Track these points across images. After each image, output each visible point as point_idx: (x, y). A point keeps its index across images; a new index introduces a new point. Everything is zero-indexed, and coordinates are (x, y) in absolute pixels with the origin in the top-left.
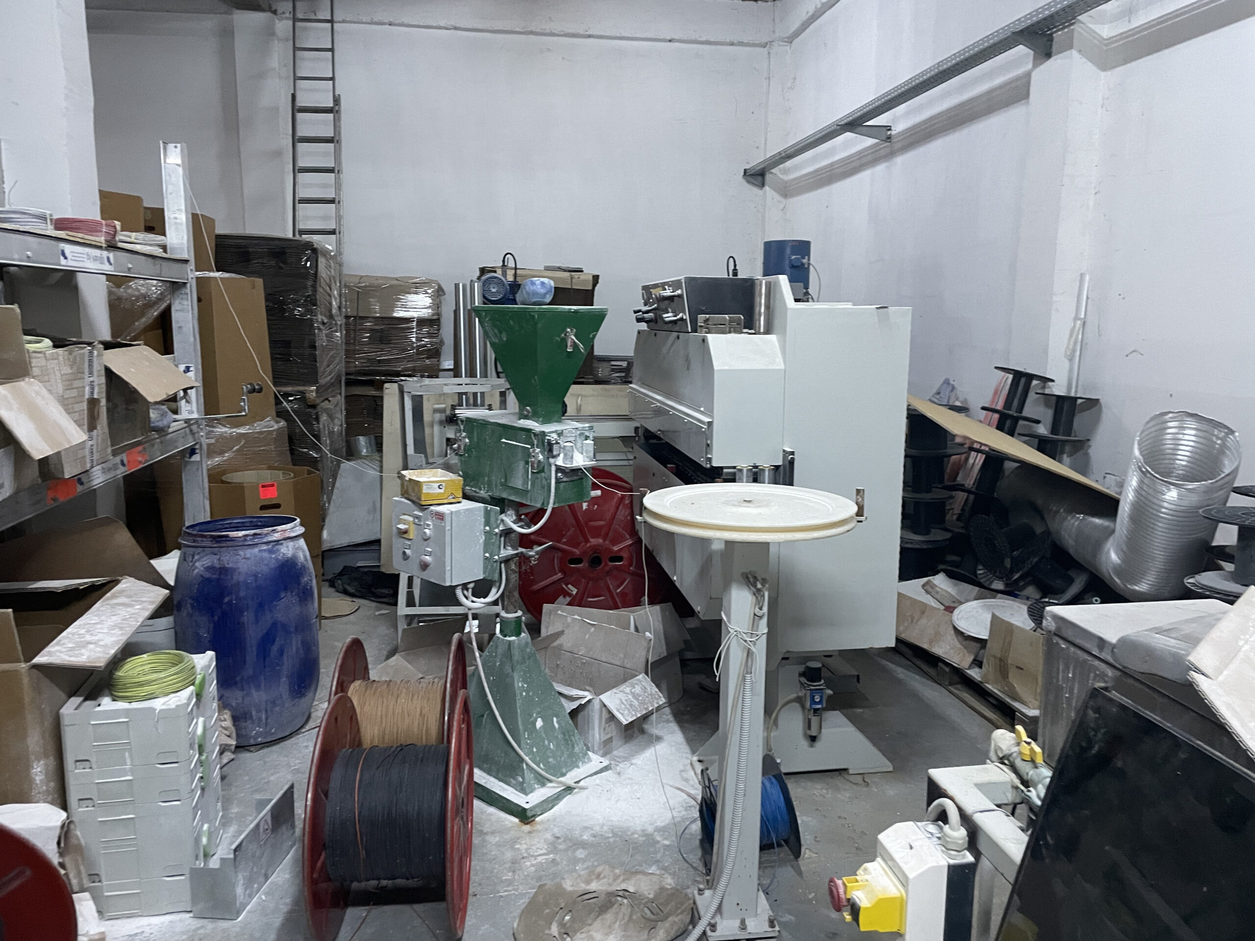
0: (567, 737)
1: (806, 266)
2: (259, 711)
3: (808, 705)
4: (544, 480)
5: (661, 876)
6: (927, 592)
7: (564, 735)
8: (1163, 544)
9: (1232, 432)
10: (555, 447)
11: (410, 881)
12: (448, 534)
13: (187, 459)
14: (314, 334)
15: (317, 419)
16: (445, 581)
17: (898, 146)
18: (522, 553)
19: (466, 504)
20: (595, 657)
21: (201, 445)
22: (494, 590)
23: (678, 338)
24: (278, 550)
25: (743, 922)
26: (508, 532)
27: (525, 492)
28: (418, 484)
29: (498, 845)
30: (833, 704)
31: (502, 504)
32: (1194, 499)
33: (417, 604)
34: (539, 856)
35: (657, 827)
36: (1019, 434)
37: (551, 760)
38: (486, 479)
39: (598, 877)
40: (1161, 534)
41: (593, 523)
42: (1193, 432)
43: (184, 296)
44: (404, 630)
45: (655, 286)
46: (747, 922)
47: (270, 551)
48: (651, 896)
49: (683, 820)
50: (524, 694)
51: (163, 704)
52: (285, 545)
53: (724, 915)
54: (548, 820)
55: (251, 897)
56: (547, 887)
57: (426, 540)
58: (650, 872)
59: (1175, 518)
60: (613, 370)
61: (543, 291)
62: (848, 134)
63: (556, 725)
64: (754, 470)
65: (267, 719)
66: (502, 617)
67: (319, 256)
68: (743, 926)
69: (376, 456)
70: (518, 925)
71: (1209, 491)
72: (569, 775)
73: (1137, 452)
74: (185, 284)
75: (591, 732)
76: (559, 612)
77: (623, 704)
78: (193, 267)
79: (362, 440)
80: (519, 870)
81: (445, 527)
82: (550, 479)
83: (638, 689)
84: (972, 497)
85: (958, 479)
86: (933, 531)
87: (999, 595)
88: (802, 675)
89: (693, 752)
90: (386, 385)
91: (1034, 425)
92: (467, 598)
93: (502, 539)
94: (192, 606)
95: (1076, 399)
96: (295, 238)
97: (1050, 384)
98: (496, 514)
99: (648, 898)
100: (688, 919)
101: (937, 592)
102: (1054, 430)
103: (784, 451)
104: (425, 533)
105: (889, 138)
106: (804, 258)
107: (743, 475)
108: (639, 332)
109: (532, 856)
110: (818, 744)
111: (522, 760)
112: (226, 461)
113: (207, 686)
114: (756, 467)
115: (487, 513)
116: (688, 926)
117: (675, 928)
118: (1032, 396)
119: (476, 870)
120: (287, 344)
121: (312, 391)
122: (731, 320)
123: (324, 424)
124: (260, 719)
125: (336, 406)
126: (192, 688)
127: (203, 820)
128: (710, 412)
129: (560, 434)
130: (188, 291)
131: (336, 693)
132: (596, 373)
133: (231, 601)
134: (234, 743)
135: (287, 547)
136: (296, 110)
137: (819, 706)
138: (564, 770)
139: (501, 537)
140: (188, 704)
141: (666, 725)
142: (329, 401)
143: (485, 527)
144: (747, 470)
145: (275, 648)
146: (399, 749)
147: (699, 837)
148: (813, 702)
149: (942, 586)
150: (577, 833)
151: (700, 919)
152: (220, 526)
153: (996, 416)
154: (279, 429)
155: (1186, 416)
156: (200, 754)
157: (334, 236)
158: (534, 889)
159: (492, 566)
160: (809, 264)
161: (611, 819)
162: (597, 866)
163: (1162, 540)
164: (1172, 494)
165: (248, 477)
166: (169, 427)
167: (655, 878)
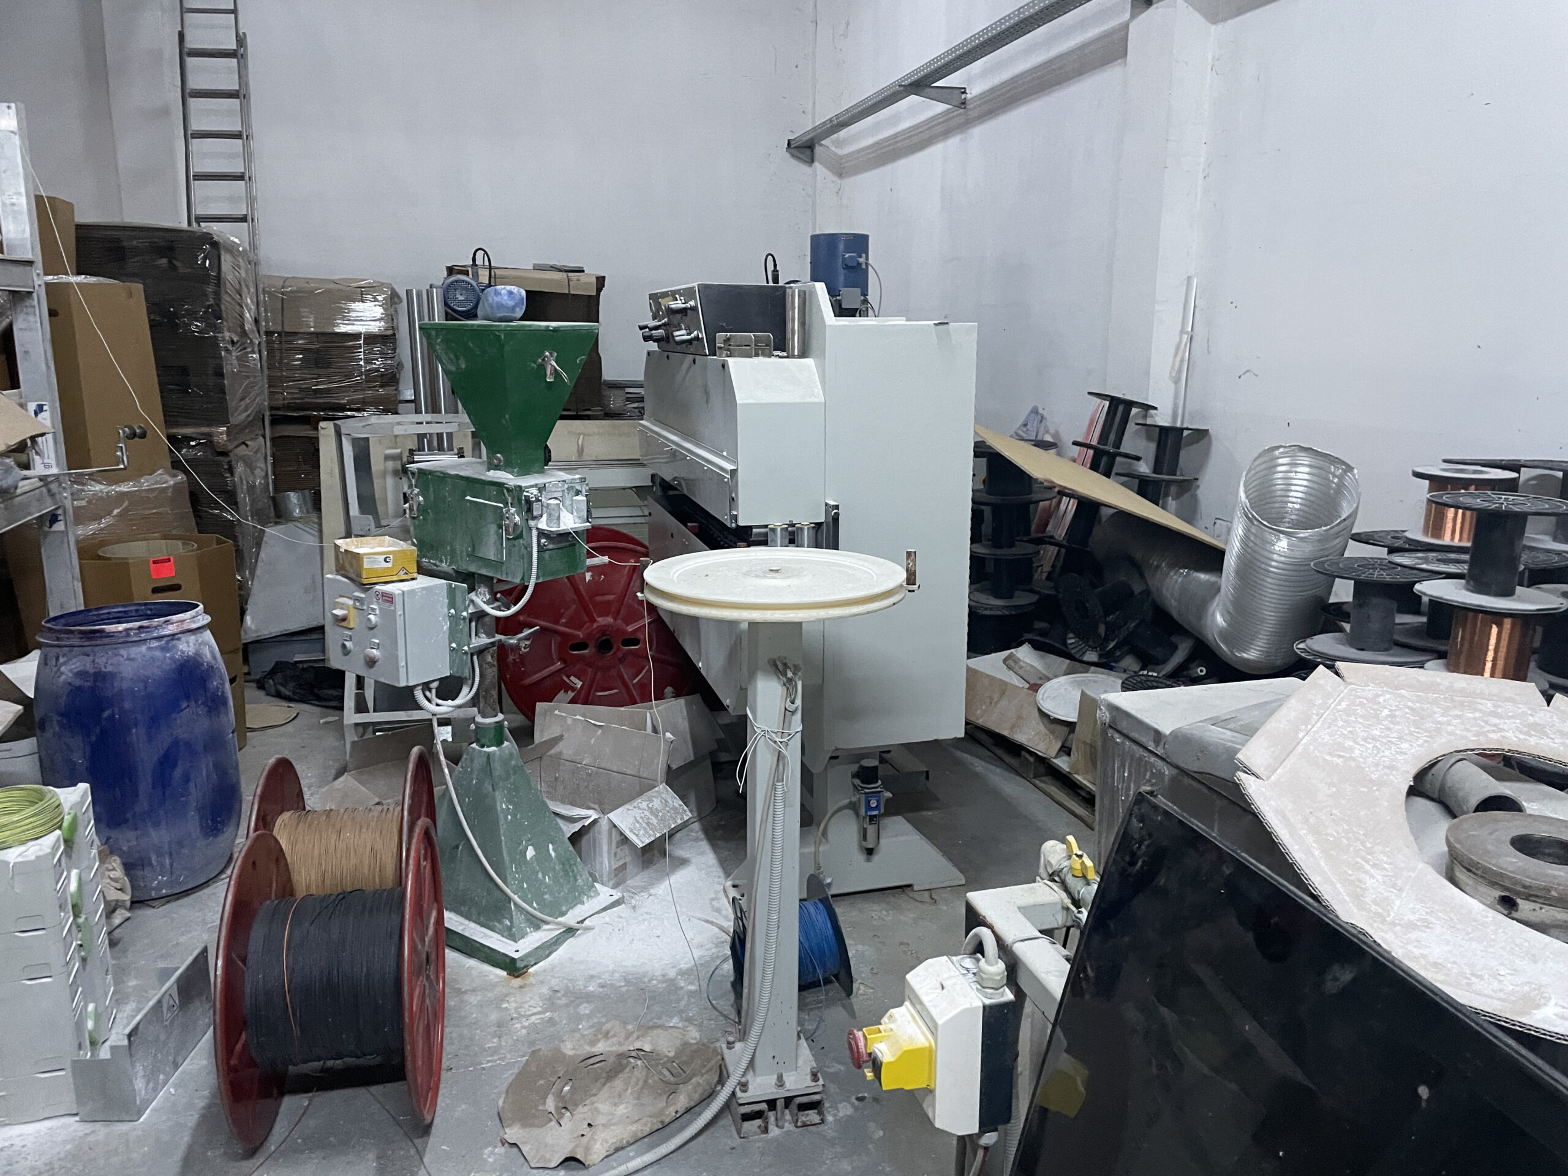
0: (568, 867)
1: (864, 266)
2: (160, 855)
3: (863, 812)
4: (523, 548)
5: (684, 1029)
6: (1009, 668)
7: (563, 864)
8: (1275, 603)
9: (1350, 468)
10: (535, 506)
11: (362, 1059)
12: (400, 622)
13: (46, 529)
14: (221, 357)
15: (231, 470)
16: (398, 681)
17: (973, 114)
18: (501, 640)
19: (424, 581)
20: (602, 766)
21: (65, 512)
22: (465, 690)
23: (694, 361)
24: (174, 646)
25: (780, 1078)
26: (480, 616)
27: (498, 565)
28: (357, 557)
29: (480, 1005)
30: (892, 809)
31: (471, 580)
32: (1307, 549)
33: (371, 709)
34: (532, 1015)
35: (680, 969)
36: (1117, 474)
37: (546, 896)
38: (448, 548)
39: (607, 1035)
40: (1271, 591)
41: (598, 598)
42: (1307, 470)
43: (30, 310)
44: (353, 743)
45: (665, 295)
46: (785, 1077)
47: (163, 649)
48: (672, 1054)
49: (713, 959)
50: (509, 817)
51: (20, 855)
52: (183, 639)
53: (758, 1071)
54: (545, 971)
55: (156, 1091)
56: (541, 1054)
57: (372, 629)
58: (672, 1025)
59: (1286, 572)
60: (628, 399)
61: (511, 303)
62: (913, 97)
63: (553, 854)
64: (790, 529)
65: (171, 865)
66: (478, 723)
67: (223, 253)
68: (780, 1082)
69: (314, 517)
70: (504, 1102)
71: (1323, 539)
72: (569, 914)
73: (1242, 495)
74: (30, 293)
75: (598, 859)
76: (557, 712)
77: (638, 822)
78: (40, 271)
79: (293, 497)
80: (506, 1034)
81: (395, 611)
82: (532, 548)
83: (657, 803)
84: (1063, 550)
85: (1049, 528)
86: (1017, 593)
87: (1092, 668)
88: (856, 775)
89: (727, 875)
90: (322, 424)
91: (1135, 462)
92: (429, 701)
93: (473, 624)
94: (62, 725)
95: (1182, 430)
96: (190, 229)
97: (1152, 412)
98: (463, 593)
99: (667, 1056)
100: (716, 1078)
101: (1021, 668)
102: (1157, 469)
103: (826, 504)
104: (369, 620)
105: (964, 103)
106: (861, 257)
107: (776, 536)
108: (649, 354)
109: (524, 1016)
110: (876, 858)
111: (509, 899)
112: (102, 529)
113: (80, 829)
114: (793, 525)
115: (451, 592)
116: (716, 1087)
117: (700, 1090)
118: (1131, 428)
119: (451, 1038)
120: (184, 371)
121: (221, 433)
122: (757, 340)
123: (241, 477)
124: (162, 865)
125: (256, 452)
126: (58, 832)
127: (86, 1001)
128: (733, 458)
129: (542, 489)
130: (35, 302)
131: (256, 830)
132: (606, 402)
133: (113, 715)
134: (126, 897)
135: (188, 642)
136: (185, 53)
137: (875, 813)
138: (564, 909)
139: (470, 622)
140: (54, 855)
141: (694, 844)
142: (247, 446)
143: (449, 610)
144: (782, 529)
145: (178, 773)
146: (340, 897)
147: (732, 979)
148: (869, 808)
149: (1027, 660)
150: (581, 983)
151: (728, 1077)
152: (95, 618)
153: (1091, 452)
154: (175, 484)
155: (1299, 451)
156: (76, 916)
157: (245, 224)
158: (524, 1056)
159: (461, 659)
160: (867, 264)
161: (624, 963)
162: (604, 1024)
163: (1274, 598)
164: (1282, 545)
165: (136, 550)
166: (16, 488)
167: (676, 1033)
